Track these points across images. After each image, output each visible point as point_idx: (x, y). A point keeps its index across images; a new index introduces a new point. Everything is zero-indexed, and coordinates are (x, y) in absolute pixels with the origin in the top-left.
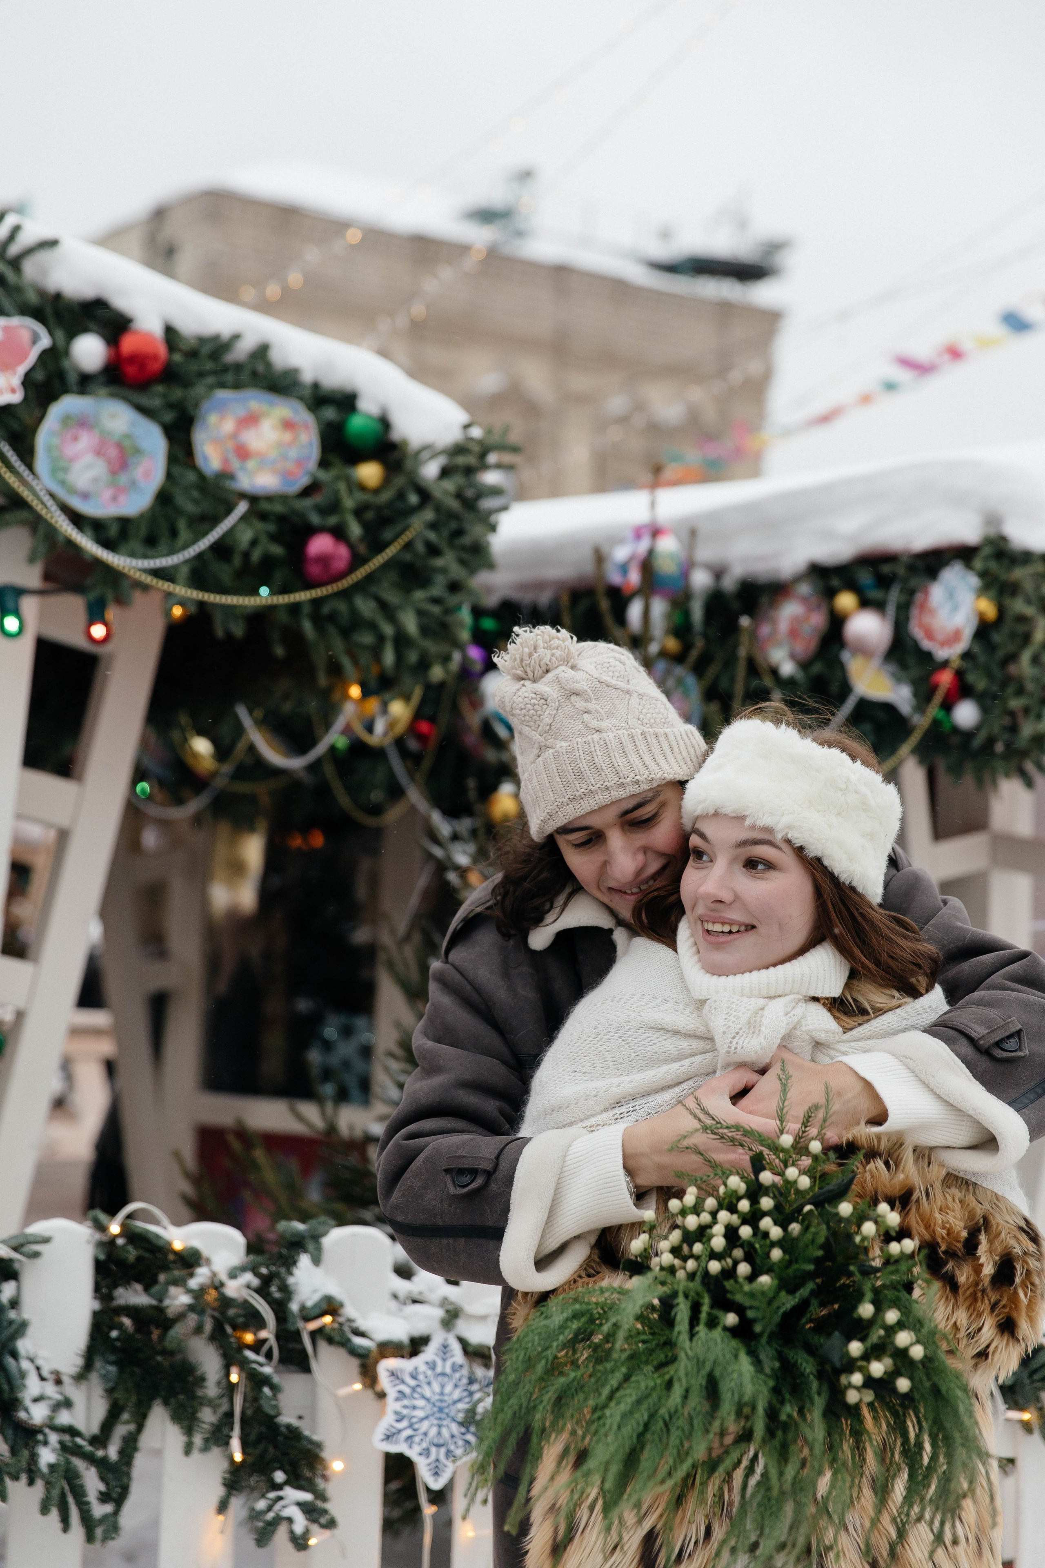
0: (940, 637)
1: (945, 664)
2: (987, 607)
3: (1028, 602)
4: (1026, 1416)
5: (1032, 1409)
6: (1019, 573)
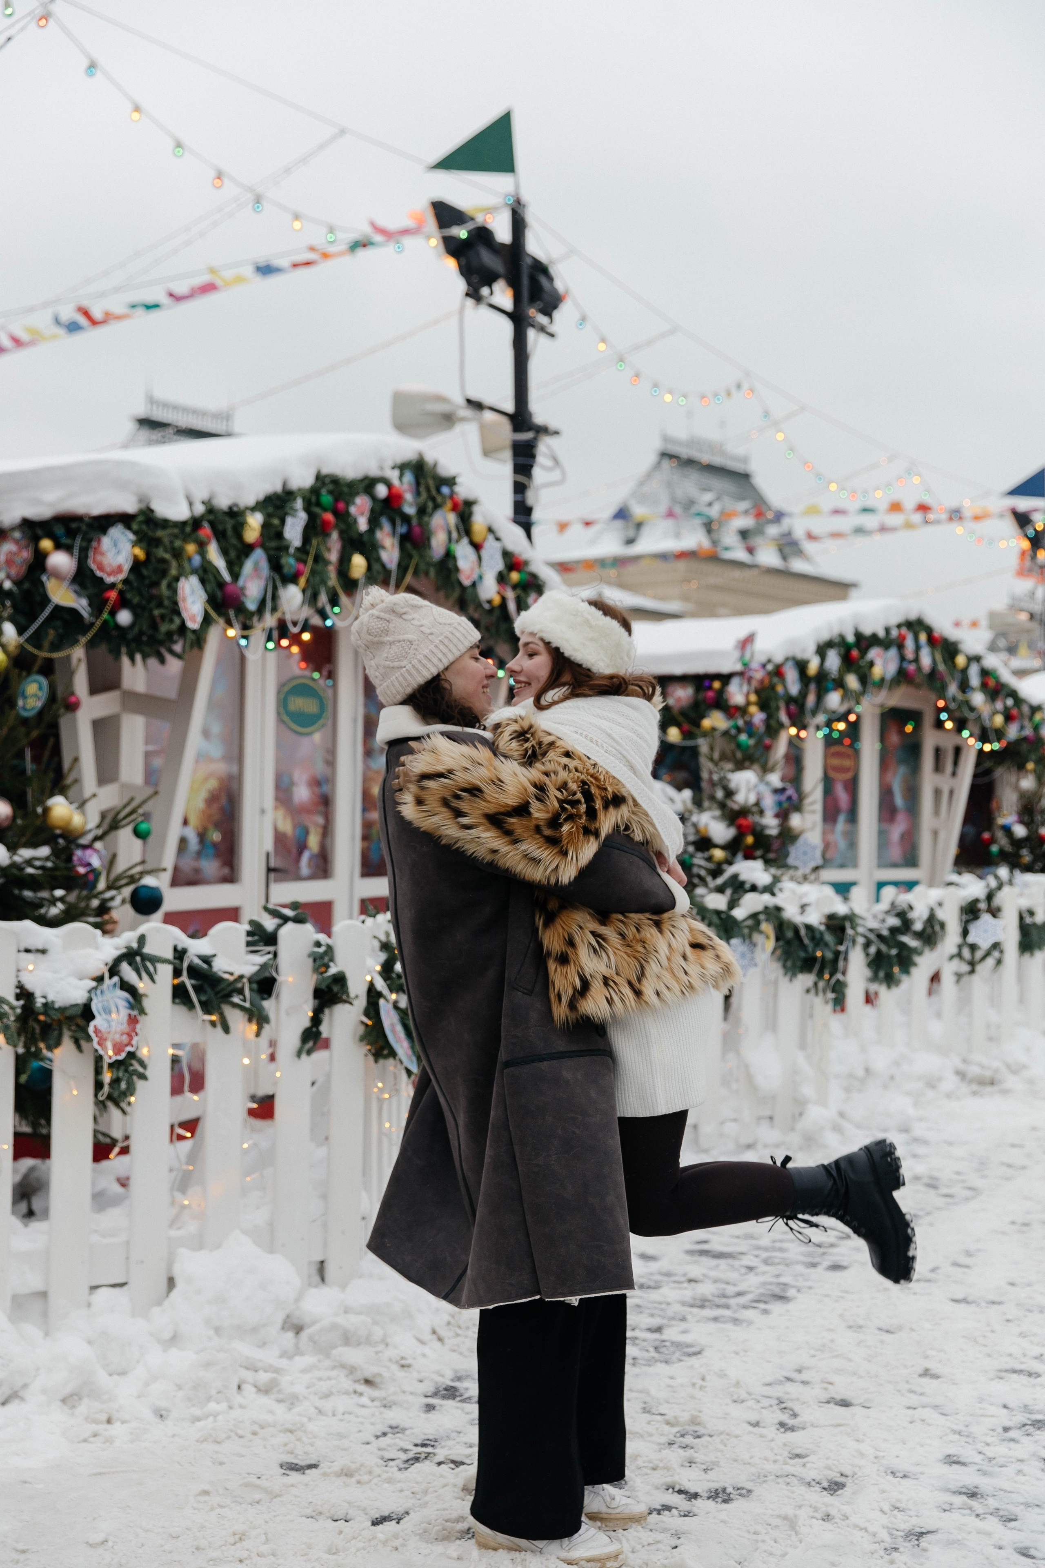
0: (108, 569)
1: (113, 586)
2: (139, 552)
3: (166, 551)
4: (214, 1018)
5: (217, 1014)
6: (160, 533)
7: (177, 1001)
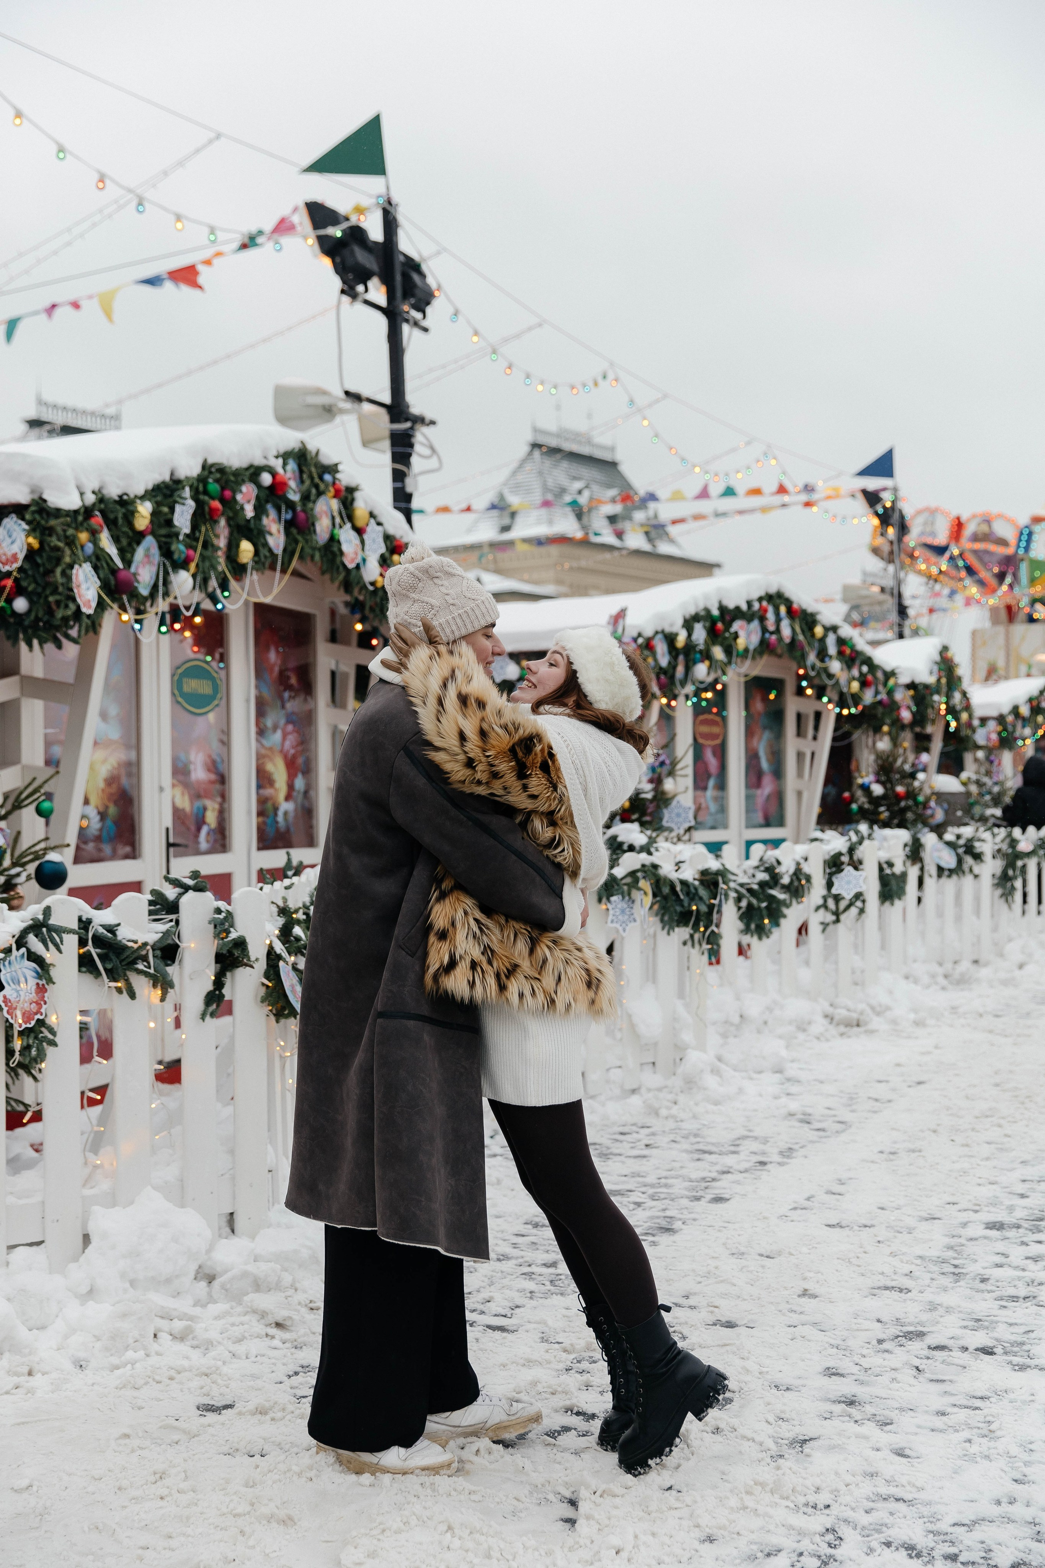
0: (3, 559)
1: (9, 575)
2: (33, 542)
3: (59, 539)
4: (119, 985)
5: (122, 981)
6: (53, 522)
7: (84, 969)
